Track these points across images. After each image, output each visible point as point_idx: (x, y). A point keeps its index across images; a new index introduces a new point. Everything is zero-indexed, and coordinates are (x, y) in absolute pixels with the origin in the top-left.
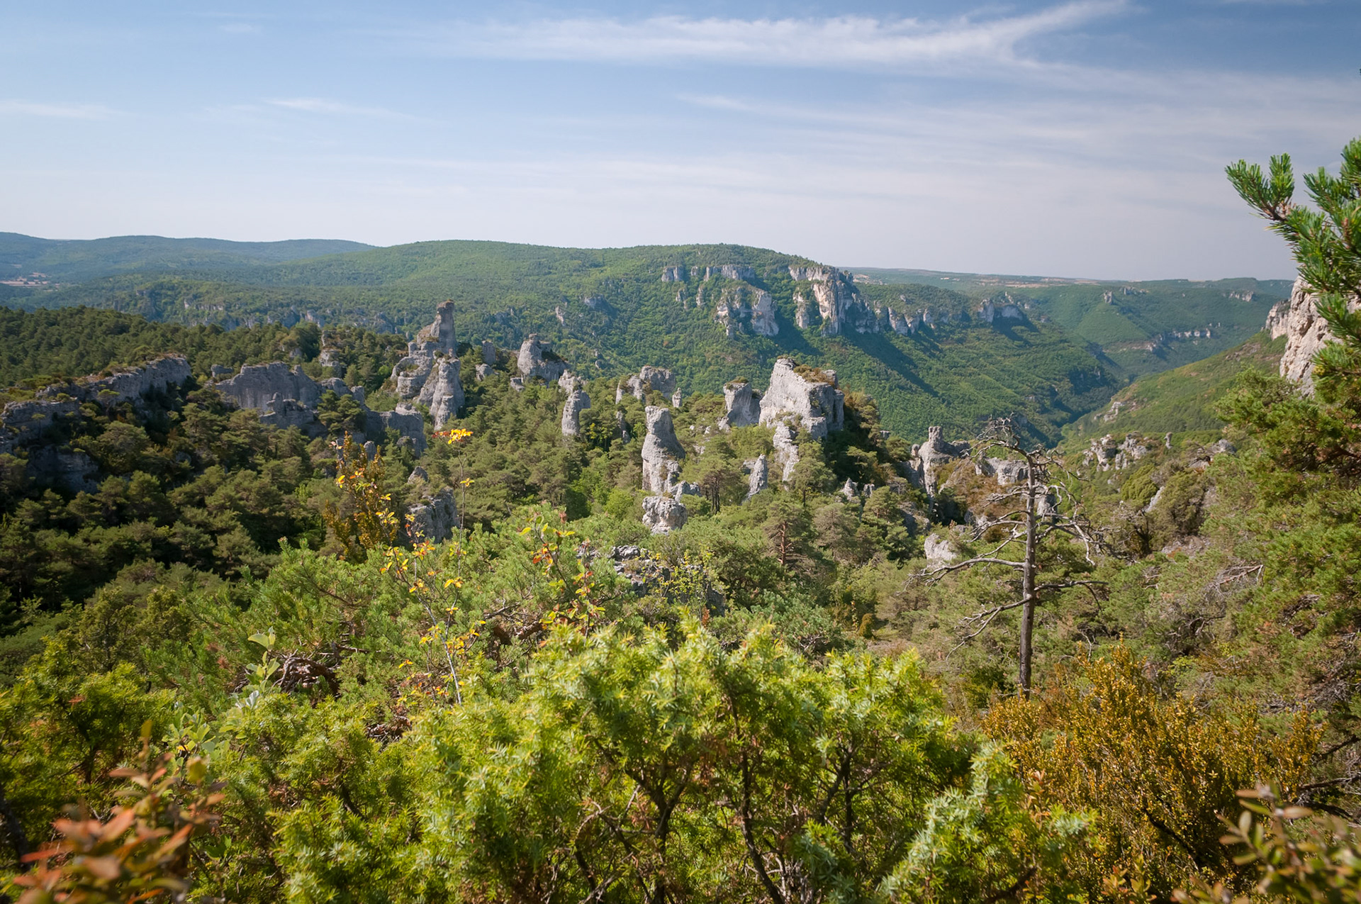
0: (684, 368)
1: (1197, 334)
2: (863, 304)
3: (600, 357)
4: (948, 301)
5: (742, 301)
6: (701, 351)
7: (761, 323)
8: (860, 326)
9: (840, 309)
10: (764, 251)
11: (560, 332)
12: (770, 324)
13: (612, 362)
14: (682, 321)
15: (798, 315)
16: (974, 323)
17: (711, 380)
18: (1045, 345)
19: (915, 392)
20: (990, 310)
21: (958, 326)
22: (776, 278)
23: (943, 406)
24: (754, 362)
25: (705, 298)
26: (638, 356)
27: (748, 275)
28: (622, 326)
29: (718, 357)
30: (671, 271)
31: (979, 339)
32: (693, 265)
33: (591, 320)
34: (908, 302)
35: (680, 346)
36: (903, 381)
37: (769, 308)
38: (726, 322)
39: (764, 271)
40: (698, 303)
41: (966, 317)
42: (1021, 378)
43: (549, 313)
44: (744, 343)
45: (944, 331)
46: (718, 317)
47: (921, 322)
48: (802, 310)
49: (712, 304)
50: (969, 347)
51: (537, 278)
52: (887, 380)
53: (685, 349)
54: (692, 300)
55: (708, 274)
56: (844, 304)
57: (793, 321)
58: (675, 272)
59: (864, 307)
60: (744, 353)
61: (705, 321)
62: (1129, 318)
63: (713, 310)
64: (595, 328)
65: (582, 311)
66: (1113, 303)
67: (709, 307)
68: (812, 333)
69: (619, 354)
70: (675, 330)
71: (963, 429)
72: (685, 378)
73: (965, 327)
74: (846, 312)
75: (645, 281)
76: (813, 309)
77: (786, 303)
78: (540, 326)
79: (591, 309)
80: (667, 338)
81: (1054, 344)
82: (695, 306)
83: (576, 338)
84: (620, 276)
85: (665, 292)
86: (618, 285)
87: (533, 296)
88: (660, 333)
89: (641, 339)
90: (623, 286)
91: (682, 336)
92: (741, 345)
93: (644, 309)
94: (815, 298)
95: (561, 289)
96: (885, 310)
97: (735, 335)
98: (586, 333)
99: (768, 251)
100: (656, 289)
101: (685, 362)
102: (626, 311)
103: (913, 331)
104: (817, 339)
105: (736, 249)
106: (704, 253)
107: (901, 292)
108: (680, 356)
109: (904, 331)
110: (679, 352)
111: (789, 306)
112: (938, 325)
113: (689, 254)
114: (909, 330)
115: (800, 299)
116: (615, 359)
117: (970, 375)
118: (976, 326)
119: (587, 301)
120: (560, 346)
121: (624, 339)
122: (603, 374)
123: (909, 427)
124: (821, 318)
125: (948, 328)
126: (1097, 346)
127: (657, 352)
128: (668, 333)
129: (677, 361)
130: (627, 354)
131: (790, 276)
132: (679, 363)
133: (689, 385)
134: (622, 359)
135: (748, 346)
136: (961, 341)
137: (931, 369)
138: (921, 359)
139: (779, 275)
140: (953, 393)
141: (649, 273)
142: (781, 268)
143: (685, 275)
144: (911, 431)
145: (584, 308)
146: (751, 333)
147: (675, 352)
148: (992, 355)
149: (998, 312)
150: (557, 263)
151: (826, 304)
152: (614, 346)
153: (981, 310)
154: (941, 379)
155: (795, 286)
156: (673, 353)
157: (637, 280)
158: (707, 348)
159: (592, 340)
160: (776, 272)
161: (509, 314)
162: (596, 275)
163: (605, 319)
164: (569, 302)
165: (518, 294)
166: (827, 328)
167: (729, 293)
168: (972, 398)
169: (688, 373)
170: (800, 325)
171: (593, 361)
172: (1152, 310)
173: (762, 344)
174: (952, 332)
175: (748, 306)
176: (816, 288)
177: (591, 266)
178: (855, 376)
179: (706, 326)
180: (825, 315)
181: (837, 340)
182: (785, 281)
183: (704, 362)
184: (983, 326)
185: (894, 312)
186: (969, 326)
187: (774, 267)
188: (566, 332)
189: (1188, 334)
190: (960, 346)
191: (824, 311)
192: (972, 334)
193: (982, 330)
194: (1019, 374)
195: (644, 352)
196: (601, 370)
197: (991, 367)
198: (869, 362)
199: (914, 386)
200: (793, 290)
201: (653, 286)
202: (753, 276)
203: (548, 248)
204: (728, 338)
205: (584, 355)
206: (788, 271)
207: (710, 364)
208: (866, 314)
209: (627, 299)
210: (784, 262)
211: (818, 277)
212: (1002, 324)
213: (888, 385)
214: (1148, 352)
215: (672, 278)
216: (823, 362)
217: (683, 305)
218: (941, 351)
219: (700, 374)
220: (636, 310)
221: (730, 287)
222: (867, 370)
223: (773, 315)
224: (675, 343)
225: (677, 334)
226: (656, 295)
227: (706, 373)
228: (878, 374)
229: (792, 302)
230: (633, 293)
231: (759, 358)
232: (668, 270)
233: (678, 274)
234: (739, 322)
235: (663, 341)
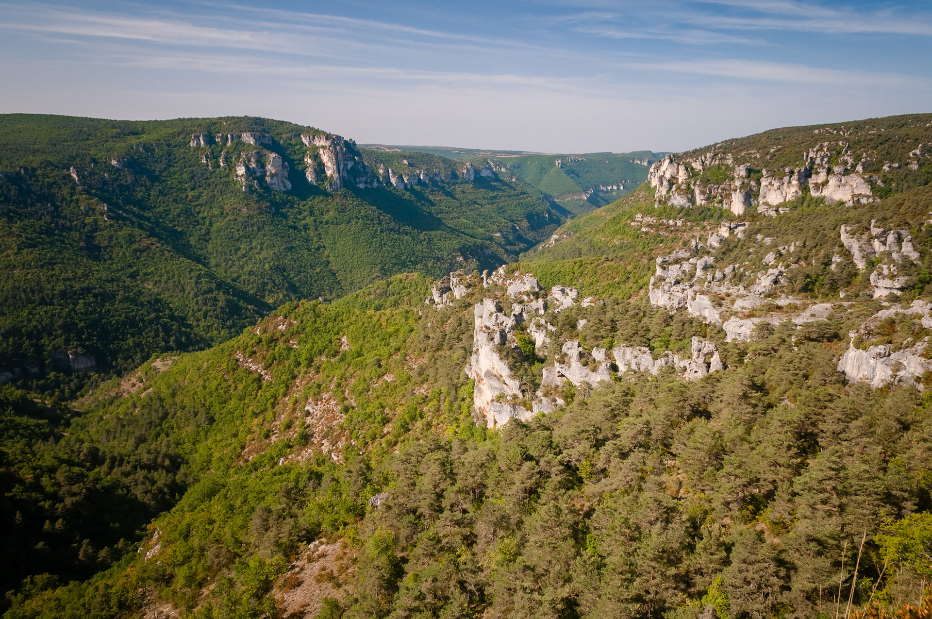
0: (204, 218)
1: (615, 188)
2: (365, 165)
4: (441, 165)
5: (258, 162)
6: (221, 204)
7: (275, 181)
8: (360, 182)
9: (341, 169)
10: (282, 123)
12: (283, 182)
14: (207, 179)
15: (308, 173)
16: (460, 180)
17: (227, 228)
18: (510, 196)
20: (472, 171)
21: (448, 183)
22: (290, 144)
24: (266, 212)
25: (227, 160)
27: (265, 141)
29: (234, 209)
30: (198, 137)
31: (464, 193)
32: (218, 133)
34: (410, 165)
35: (204, 199)
36: (394, 223)
37: (281, 168)
38: (243, 180)
39: (281, 138)
40: (222, 164)
41: (454, 176)
42: (492, 220)
43: (63, 172)
44: (259, 196)
45: (436, 187)
46: (237, 176)
47: (419, 179)
48: (311, 169)
49: (232, 164)
50: (455, 199)
52: (379, 224)
53: (207, 202)
54: (216, 162)
55: (230, 140)
56: (346, 165)
57: (304, 177)
58: (201, 139)
59: (366, 169)
60: (257, 205)
61: (226, 179)
62: (572, 178)
63: (233, 170)
65: (108, 171)
66: (561, 167)
67: (231, 168)
68: (318, 188)
70: (199, 186)
72: (204, 227)
73: (454, 184)
74: (348, 171)
75: (175, 146)
76: (320, 169)
77: (298, 164)
78: (52, 184)
79: (118, 170)
80: (191, 194)
81: (518, 195)
82: (219, 166)
83: (90, 194)
84: (153, 142)
85: (193, 155)
86: (148, 148)
87: (55, 158)
88: (185, 189)
89: (166, 194)
90: (154, 150)
91: (205, 192)
92: (255, 198)
93: (172, 169)
94: (322, 160)
95: (92, 152)
96: (386, 171)
97: (250, 190)
99: (287, 123)
100: (184, 152)
101: (206, 214)
103: (409, 186)
106: (229, 123)
107: (405, 158)
108: (203, 209)
109: (401, 186)
110: (202, 205)
111: (301, 167)
112: (431, 182)
113: (215, 124)
114: (406, 185)
115: (310, 161)
117: (452, 219)
118: (462, 183)
119: (114, 162)
122: (112, 225)
124: (326, 175)
126: (550, 196)
127: (181, 205)
128: (193, 189)
129: (199, 213)
131: (302, 143)
132: (201, 215)
135: (262, 199)
139: (293, 142)
141: (179, 140)
142: (295, 136)
143: (210, 140)
145: (111, 169)
146: (266, 188)
147: (198, 205)
149: (477, 172)
151: (330, 164)
155: (306, 151)
156: (195, 206)
157: (168, 145)
158: (226, 202)
160: (291, 139)
162: (133, 140)
163: (131, 178)
165: (40, 157)
166: (331, 184)
167: (247, 155)
169: (207, 221)
170: (310, 180)
171: (102, 214)
172: (587, 172)
173: (275, 198)
174: (443, 188)
175: (263, 166)
176: (321, 152)
177: (129, 134)
178: (353, 221)
179: (227, 183)
180: (329, 173)
181: (340, 193)
182: (298, 147)
183: (222, 213)
184: (467, 183)
185: (393, 172)
186: (457, 183)
187: (289, 135)
188: (78, 189)
189: (609, 188)
190: (448, 198)
191: (329, 170)
192: (459, 189)
193: (466, 186)
194: (491, 218)
196: (109, 222)
197: (471, 212)
198: (365, 210)
200: (304, 153)
201: (182, 150)
202: (270, 142)
204: (244, 193)
205: (94, 210)
206: (301, 138)
207: (227, 215)
208: (367, 173)
209: (156, 161)
210: (297, 131)
211: (323, 142)
212: (480, 181)
213: (379, 229)
214: (584, 200)
215: (198, 143)
216: (327, 211)
217: (208, 166)
218: (430, 201)
219: (218, 224)
220: (165, 169)
221: (248, 150)
222: (362, 217)
223: (286, 174)
224: (199, 198)
225: (201, 190)
226: (184, 158)
227: (224, 223)
228: (372, 220)
229: (304, 163)
230: (163, 156)
231: (271, 209)
232: (195, 136)
233: (204, 140)
234: (254, 180)
235: (187, 196)
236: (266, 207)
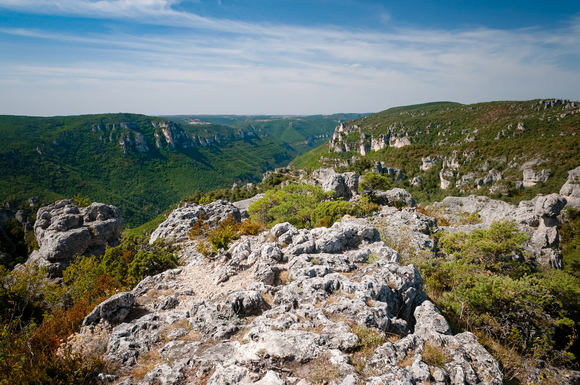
0: (105, 169)
1: (323, 136)
2: (185, 135)
3: (61, 168)
4: (225, 131)
5: (131, 138)
6: (114, 161)
7: (140, 147)
8: (185, 145)
9: (175, 139)
10: (140, 115)
11: (39, 158)
12: (144, 147)
13: (68, 170)
14: (104, 148)
15: (157, 142)
16: (237, 139)
17: (118, 173)
18: (264, 146)
19: (209, 170)
20: (242, 133)
21: (230, 141)
22: (146, 127)
23: (221, 174)
24: (138, 164)
25: (114, 137)
26: (82, 166)
27: (133, 126)
28: (73, 152)
29: (121, 163)
30: (96, 126)
31: (239, 145)
32: (107, 123)
33: (57, 151)
34: (208, 132)
35: (103, 159)
36: (204, 166)
37: (143, 140)
38: (124, 147)
39: (141, 124)
40: (111, 140)
41: (233, 136)
42: (255, 160)
43: (34, 150)
44: (133, 156)
45: (224, 143)
46: (120, 146)
47: (214, 140)
48: (158, 140)
49: (117, 140)
50: (235, 149)
51: (29, 133)
52: (197, 166)
53: (106, 160)
54: (108, 139)
55: (114, 127)
56: (177, 136)
57: (155, 145)
58: (98, 127)
59: (186, 137)
60: (133, 160)
61: (114, 148)
62: (299, 132)
63: (117, 142)
64: (59, 155)
65: (52, 147)
66: (293, 126)
67: (116, 141)
68: (163, 149)
69: (73, 166)
70: (100, 152)
71: (229, 183)
72: (106, 173)
73: (233, 141)
74: (178, 140)
75: (84, 131)
76: (163, 139)
77: (151, 137)
78: (29, 157)
79: (57, 146)
80: (96, 156)
81: (268, 145)
82: (109, 141)
83: (48, 160)
84: (71, 130)
85: (94, 136)
86: (70, 134)
87: (25, 143)
88: (93, 154)
89: (84, 158)
90: (73, 134)
91: (104, 155)
92: (131, 157)
93: (85, 144)
94: (164, 135)
95: (41, 138)
96: (197, 137)
97: (128, 153)
98: (55, 158)
99: (142, 115)
100: (89, 135)
101: (106, 166)
102: (75, 146)
103: (209, 145)
104: (166, 152)
105: (127, 115)
106: (112, 117)
107: (205, 128)
108: (104, 164)
109: (205, 145)
110: (103, 162)
111: (153, 139)
112: (221, 141)
113: (104, 118)
114: (208, 144)
115: (157, 135)
116: (70, 168)
117: (234, 160)
118: (238, 140)
119: (54, 142)
120: (40, 165)
121: (75, 159)
122: (63, 176)
123: (206, 184)
124: (167, 143)
125: (225, 142)
126: (287, 144)
127: (92, 163)
128: (97, 154)
129: (102, 166)
130: (77, 165)
131: (152, 126)
132: (103, 167)
133: (108, 177)
134: (75, 168)
135: (135, 157)
136: (231, 147)
137: (215, 160)
138: (211, 156)
139: (147, 126)
140: (224, 169)
141: (86, 128)
142: (148, 122)
143: (103, 127)
144: (207, 186)
145: (54, 146)
146: (136, 151)
147: (101, 162)
148: (244, 151)
149: (245, 133)
150: (39, 125)
151: (168, 137)
152: (70, 162)
153: (239, 133)
154: (220, 163)
155: (155, 130)
156: (100, 163)
157: (80, 131)
158: (116, 160)
159: (57, 161)
160: (146, 124)
161: (12, 152)
162: (60, 130)
163: (64, 150)
164: (45, 144)
165: (17, 142)
166: (170, 147)
167: (124, 135)
168: (232, 170)
169: (107, 171)
170: (158, 146)
171: (57, 170)
172: (307, 128)
173: (141, 156)
174: (228, 143)
175: (134, 140)
176: (163, 130)
177: (57, 126)
178: (183, 166)
179: (115, 150)
180: (168, 141)
181: (175, 151)
182: (150, 128)
183: (115, 166)
184: (240, 140)
185: (200, 137)
186: (235, 140)
187: (145, 122)
188: (43, 158)
189: (320, 136)
190: (231, 149)
191: (168, 140)
192: (236, 143)
193: (240, 142)
194: (254, 158)
195: (85, 163)
196: (62, 175)
197: (244, 156)
198: (188, 159)
199: (208, 168)
200: (154, 131)
201: (88, 134)
202: (135, 127)
203: (35, 118)
204: (125, 154)
205: (52, 168)
206: (151, 123)
207: (118, 166)
208: (187, 139)
209: (75, 140)
210: (149, 120)
211: (164, 126)
212: (247, 139)
213: (197, 168)
214: (306, 144)
215: (97, 129)
216: (169, 161)
217: (103, 141)
218: (221, 152)
219: (113, 171)
220: (80, 145)
221: (125, 132)
222: (188, 163)
223: (145, 143)
224: (101, 158)
225: (101, 154)
226: (90, 138)
227: (116, 171)
228: (193, 164)
229: (154, 137)
230: (78, 137)
231: (140, 162)
232: (95, 126)
233: (100, 127)
234: (130, 147)
235: (94, 158)
236: (137, 161)
